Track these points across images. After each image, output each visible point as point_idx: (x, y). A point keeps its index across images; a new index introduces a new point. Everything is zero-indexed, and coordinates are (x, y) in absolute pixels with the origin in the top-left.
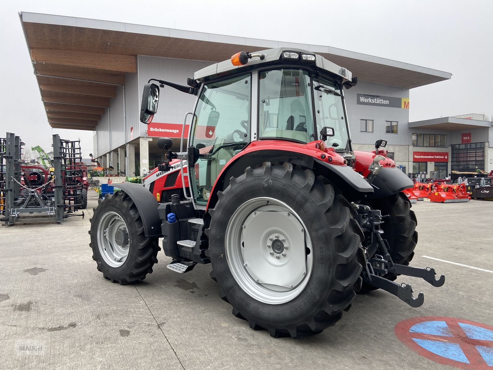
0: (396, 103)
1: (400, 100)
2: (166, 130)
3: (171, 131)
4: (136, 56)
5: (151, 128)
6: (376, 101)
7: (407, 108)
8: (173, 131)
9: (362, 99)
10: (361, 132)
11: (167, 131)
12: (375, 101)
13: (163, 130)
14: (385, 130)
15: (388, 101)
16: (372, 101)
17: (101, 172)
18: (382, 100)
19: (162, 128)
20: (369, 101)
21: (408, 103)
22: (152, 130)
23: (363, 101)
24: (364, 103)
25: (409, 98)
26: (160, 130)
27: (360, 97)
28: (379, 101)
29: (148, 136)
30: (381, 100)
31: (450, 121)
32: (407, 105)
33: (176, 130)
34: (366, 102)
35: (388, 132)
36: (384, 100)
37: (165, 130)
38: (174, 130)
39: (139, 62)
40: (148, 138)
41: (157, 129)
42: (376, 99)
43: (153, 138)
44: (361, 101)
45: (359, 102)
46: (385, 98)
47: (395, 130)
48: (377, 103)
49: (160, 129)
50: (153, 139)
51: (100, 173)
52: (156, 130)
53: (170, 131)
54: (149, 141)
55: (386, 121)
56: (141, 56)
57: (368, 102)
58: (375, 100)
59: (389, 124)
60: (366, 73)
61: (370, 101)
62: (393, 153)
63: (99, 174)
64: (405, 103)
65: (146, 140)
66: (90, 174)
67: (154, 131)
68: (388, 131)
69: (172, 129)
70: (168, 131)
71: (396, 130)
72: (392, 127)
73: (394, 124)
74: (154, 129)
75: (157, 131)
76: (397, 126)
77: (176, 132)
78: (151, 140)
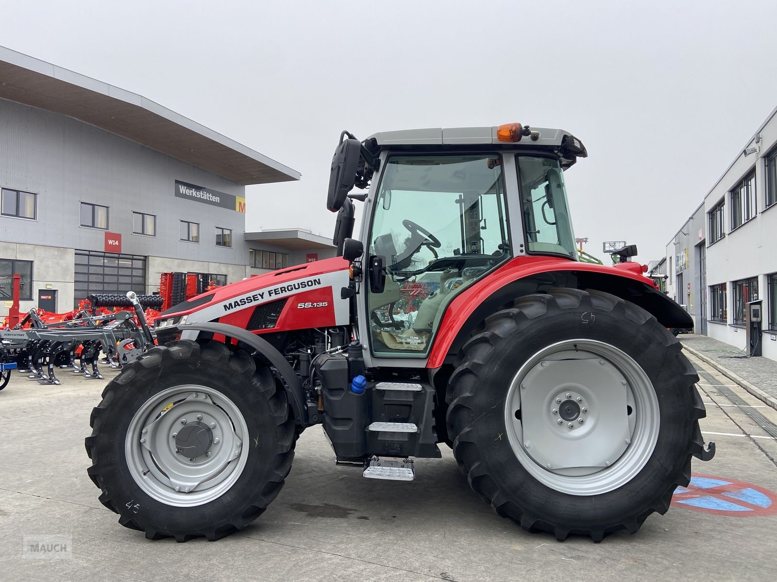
0: (229, 203)
1: (233, 199)
6: (203, 196)
7: (242, 211)
9: (183, 189)
10: (181, 239)
12: (201, 196)
14: (214, 240)
15: (218, 198)
16: (197, 195)
18: (211, 196)
20: (192, 193)
21: (244, 204)
23: (184, 193)
24: (185, 196)
25: (245, 198)
27: (180, 186)
28: (206, 196)
30: (209, 194)
31: (301, 236)
32: (243, 207)
34: (189, 194)
35: (218, 243)
36: (213, 195)
42: (203, 193)
44: (181, 192)
45: (178, 194)
46: (214, 194)
47: (227, 241)
48: (204, 198)
55: (217, 228)
57: (191, 195)
58: (201, 193)
59: (220, 232)
60: (192, 150)
61: (194, 194)
62: (226, 275)
64: (240, 203)
68: (219, 241)
71: (229, 242)
72: (224, 236)
73: (226, 232)
76: (230, 235)
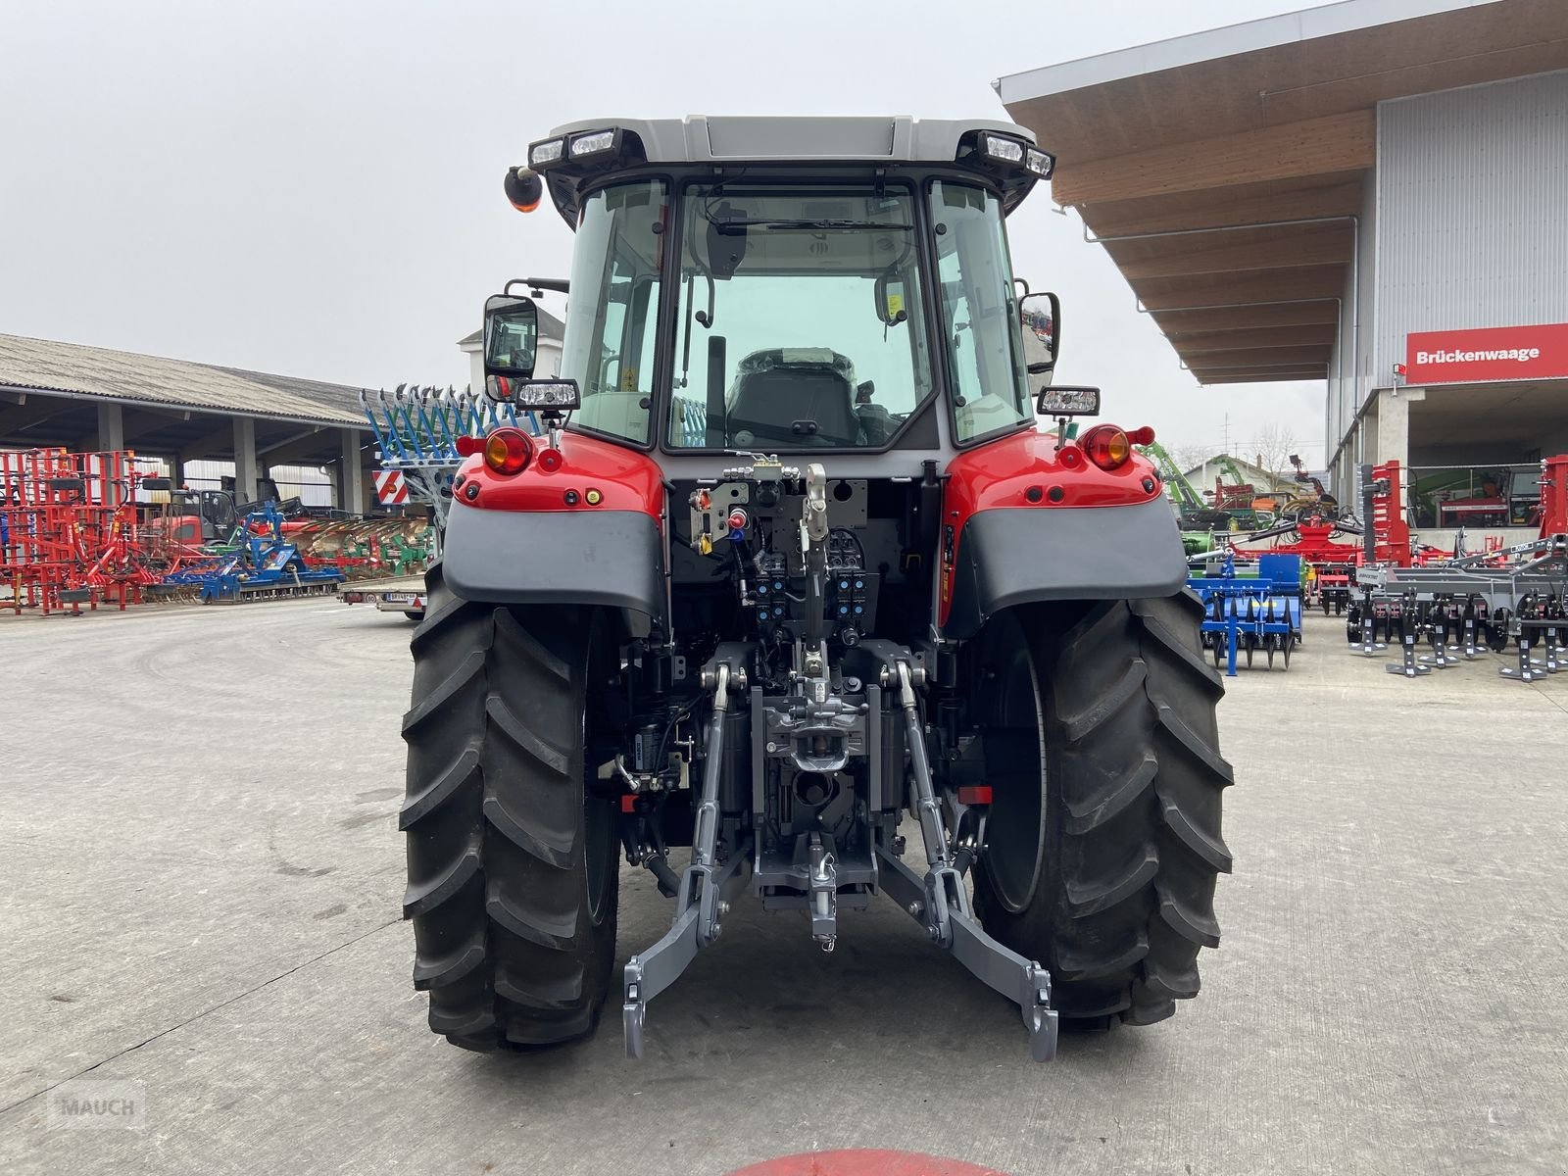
2: (1482, 353)
3: (1504, 355)
4: (1372, 107)
5: (1419, 354)
8: (1514, 354)
11: (1489, 358)
13: (1469, 357)
17: (1268, 514)
19: (1464, 350)
22: (1425, 361)
26: (1459, 356)
29: (1407, 383)
33: (1526, 351)
37: (1477, 354)
38: (1518, 350)
39: (1382, 126)
40: (1406, 392)
41: (1446, 353)
43: (1428, 390)
49: (1458, 351)
50: (1426, 391)
51: (1266, 519)
52: (1441, 357)
53: (1500, 357)
54: (1410, 402)
56: (1392, 104)
63: (1260, 521)
65: (1401, 398)
66: (1239, 521)
67: (1431, 361)
69: (1508, 349)
70: (1491, 356)
74: (1431, 357)
75: (1443, 361)
77: (1527, 358)
78: (1420, 396)
